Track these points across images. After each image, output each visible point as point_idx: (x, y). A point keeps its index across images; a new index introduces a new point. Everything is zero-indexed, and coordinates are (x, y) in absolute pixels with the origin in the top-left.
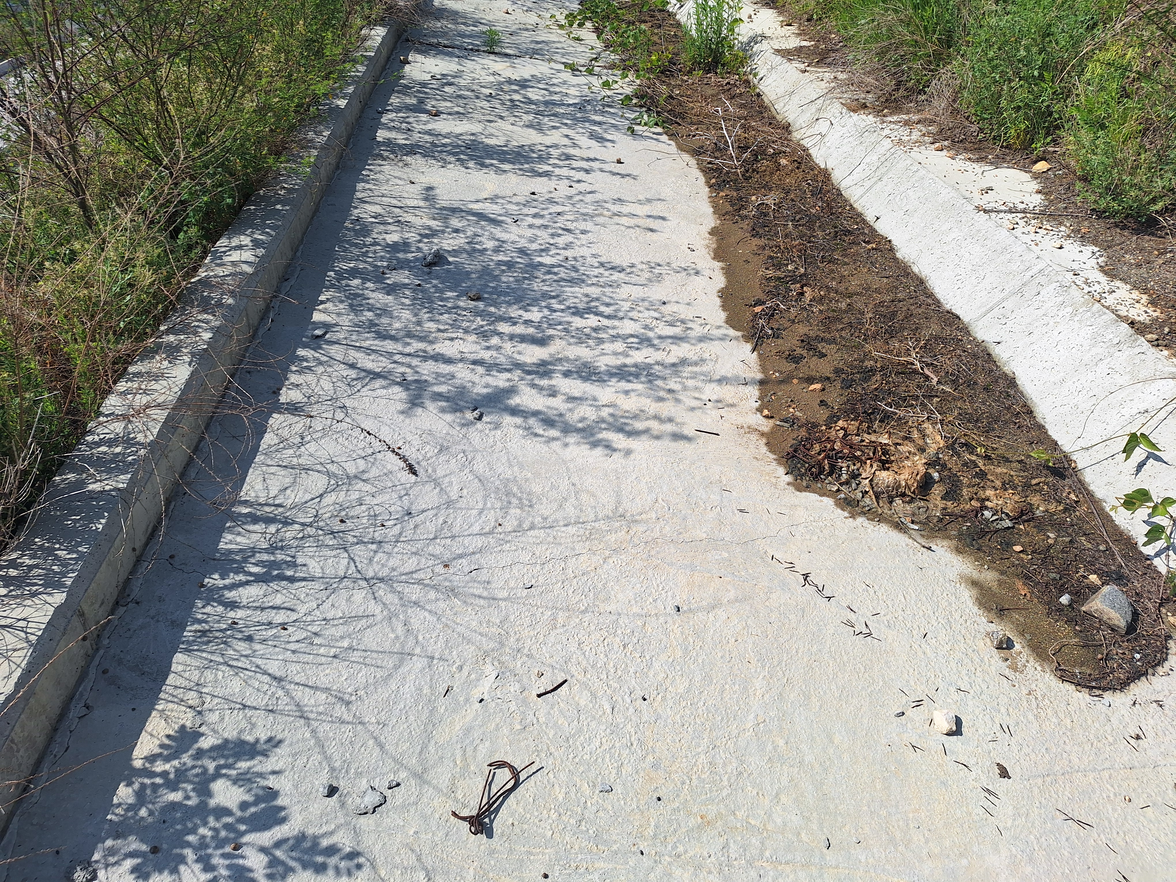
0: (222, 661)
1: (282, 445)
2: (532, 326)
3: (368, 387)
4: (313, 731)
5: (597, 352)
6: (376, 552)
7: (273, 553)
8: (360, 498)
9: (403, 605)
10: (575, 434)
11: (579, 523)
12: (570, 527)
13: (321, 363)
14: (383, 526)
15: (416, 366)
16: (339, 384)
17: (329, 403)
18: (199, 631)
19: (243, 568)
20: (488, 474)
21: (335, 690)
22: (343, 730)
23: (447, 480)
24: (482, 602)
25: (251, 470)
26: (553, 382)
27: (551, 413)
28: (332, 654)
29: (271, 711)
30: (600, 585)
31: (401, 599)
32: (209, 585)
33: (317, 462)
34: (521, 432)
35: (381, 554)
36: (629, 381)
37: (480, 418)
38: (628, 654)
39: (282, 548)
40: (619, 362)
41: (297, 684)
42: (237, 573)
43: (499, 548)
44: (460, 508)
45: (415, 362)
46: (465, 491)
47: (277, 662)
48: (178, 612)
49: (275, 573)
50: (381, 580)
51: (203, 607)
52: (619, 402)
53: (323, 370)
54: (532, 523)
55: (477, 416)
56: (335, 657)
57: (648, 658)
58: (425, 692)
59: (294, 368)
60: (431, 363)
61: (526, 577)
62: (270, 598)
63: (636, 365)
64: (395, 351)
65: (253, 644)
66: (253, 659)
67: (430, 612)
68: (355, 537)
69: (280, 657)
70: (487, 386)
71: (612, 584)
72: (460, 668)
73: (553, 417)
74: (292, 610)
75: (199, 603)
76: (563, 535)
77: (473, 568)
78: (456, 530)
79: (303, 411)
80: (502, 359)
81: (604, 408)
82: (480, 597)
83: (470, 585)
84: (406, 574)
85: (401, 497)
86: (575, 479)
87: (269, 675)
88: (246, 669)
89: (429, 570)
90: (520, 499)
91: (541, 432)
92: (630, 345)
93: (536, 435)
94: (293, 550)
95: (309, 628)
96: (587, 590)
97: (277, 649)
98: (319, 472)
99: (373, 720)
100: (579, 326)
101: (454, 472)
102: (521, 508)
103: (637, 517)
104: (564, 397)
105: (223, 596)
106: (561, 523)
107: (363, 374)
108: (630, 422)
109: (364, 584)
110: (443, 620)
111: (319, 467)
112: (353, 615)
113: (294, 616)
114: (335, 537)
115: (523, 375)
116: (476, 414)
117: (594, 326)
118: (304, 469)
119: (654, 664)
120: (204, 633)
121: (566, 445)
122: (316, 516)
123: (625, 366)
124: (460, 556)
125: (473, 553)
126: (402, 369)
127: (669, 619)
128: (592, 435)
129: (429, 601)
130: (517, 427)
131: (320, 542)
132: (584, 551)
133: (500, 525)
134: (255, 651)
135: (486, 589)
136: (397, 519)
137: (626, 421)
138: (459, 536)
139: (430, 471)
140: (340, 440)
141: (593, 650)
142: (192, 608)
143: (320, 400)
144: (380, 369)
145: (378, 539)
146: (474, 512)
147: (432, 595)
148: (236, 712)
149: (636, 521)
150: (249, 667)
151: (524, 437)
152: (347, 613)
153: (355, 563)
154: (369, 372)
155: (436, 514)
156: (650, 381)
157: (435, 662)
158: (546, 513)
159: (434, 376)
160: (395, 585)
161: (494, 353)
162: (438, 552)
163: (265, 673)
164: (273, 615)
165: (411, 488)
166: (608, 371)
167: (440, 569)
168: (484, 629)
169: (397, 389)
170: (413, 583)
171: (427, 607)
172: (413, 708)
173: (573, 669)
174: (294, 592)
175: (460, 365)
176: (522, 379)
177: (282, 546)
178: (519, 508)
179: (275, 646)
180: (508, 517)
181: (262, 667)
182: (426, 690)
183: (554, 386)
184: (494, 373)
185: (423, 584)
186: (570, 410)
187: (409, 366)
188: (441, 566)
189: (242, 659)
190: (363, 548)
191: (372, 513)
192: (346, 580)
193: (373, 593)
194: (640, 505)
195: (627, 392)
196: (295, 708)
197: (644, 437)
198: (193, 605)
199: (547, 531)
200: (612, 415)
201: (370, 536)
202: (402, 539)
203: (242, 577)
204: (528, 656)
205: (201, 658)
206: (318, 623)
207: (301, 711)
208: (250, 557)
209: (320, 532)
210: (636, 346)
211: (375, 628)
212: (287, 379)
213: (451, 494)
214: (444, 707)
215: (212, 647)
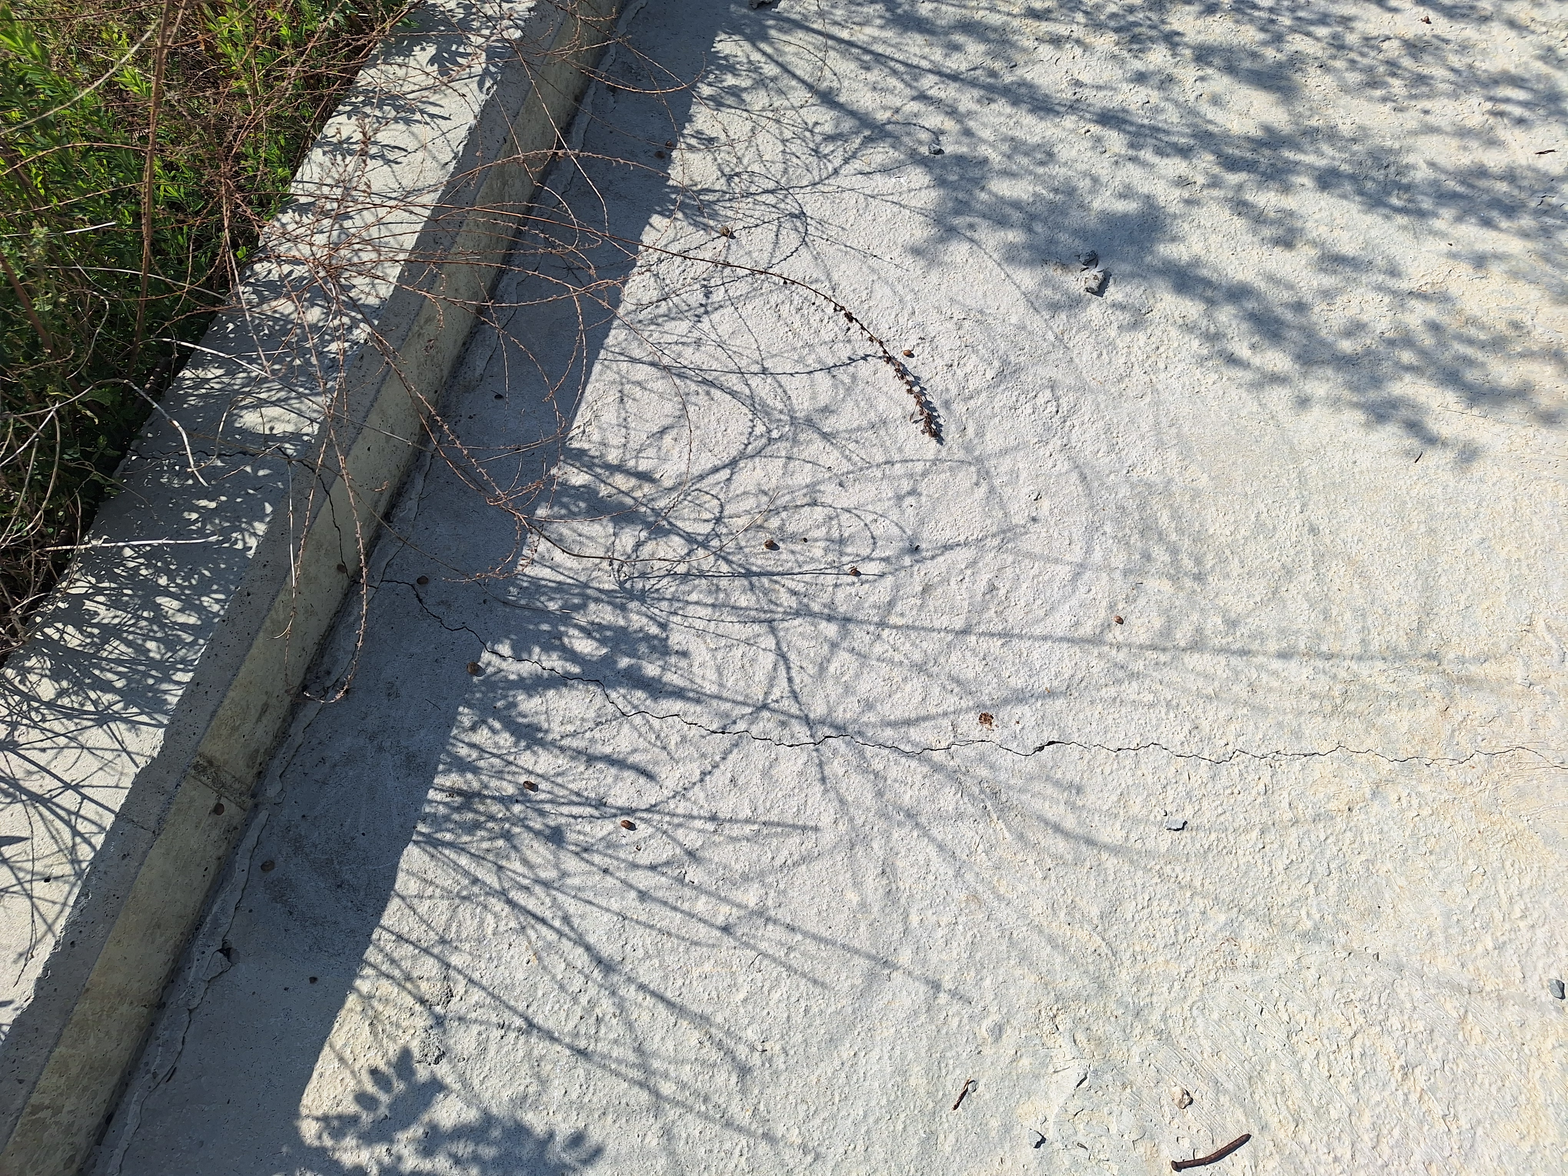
0: (497, 886)
1: (663, 307)
2: (1252, 21)
3: (856, 164)
4: (667, 1133)
5: (1411, 120)
6: (834, 645)
7: (623, 608)
8: (814, 484)
9: (883, 815)
10: (1330, 372)
11: (1320, 655)
12: (1293, 664)
13: (761, 83)
14: (856, 573)
15: (969, 113)
16: (795, 147)
17: (771, 199)
18: (460, 792)
19: (559, 636)
20: (1104, 461)
21: (719, 1027)
22: (727, 1146)
23: (1006, 464)
24: (1061, 845)
25: (597, 368)
26: (1289, 202)
27: (1277, 296)
28: (720, 920)
29: (582, 1053)
30: (1357, 863)
31: (880, 794)
32: (490, 670)
33: (732, 366)
34: (1196, 343)
35: (846, 655)
36: (1487, 223)
37: (1100, 291)
38: (1413, 1098)
39: (642, 597)
40: (1465, 160)
41: (642, 987)
42: (547, 648)
43: (1112, 691)
44: (1029, 555)
45: (967, 100)
46: (1045, 504)
47: (606, 917)
48: (423, 732)
49: (624, 662)
50: (841, 730)
51: (473, 728)
52: (1454, 290)
53: (766, 101)
54: (1199, 630)
55: (1094, 284)
56: (726, 929)
57: (1464, 1123)
58: (913, 1081)
59: (706, 90)
60: (1002, 106)
61: (1170, 793)
62: (606, 732)
63: (1510, 176)
64: (925, 64)
65: (562, 854)
66: (560, 897)
67: (941, 847)
68: (794, 593)
69: (615, 906)
70: (1126, 193)
71: (1389, 865)
72: (998, 1031)
73: (1279, 311)
74: (650, 776)
75: (466, 716)
76: (1275, 684)
77: (1046, 737)
78: (1015, 617)
79: (714, 216)
80: (1171, 116)
81: (1413, 303)
82: (1057, 828)
83: (1037, 786)
84: (893, 724)
85: (900, 498)
86: (1318, 514)
87: (588, 948)
88: (543, 921)
89: (946, 723)
90: (1174, 551)
91: (1242, 350)
92: (1503, 107)
93: (1232, 360)
94: (664, 605)
95: (680, 834)
96: (1321, 870)
97: (610, 881)
98: (733, 394)
99: (794, 1136)
100: (1372, 29)
101: (1026, 444)
102: (1174, 579)
103: (1474, 669)
104: (1313, 253)
105: (514, 705)
106: (1272, 646)
107: (847, 125)
108: (1479, 355)
109: (801, 732)
110: (969, 877)
111: (733, 382)
112: (773, 817)
113: (652, 795)
114: (752, 587)
115: (1216, 170)
116: (1092, 275)
117: (1410, 35)
118: (705, 382)
119: (1480, 1148)
120: (469, 798)
121: (1303, 402)
122: (718, 520)
123: (1482, 172)
124: (1020, 697)
125: (1051, 694)
126: (934, 120)
127: (1533, 1016)
128: (1376, 382)
129: (940, 816)
130: (1188, 328)
131: (722, 596)
132: (1325, 748)
133: (1120, 621)
134: (564, 874)
135: (1073, 807)
136: (886, 560)
137: (1469, 351)
138: (1020, 637)
139: (971, 431)
140: (785, 309)
141: (1323, 1060)
142: (450, 727)
143: (753, 189)
144: (888, 114)
145: (841, 610)
146: (1063, 572)
147: (949, 799)
148: (512, 1035)
149: (1469, 681)
150: (548, 915)
151: (1201, 361)
152: (760, 810)
153: (788, 669)
154: (863, 120)
155: (975, 562)
156: (1546, 232)
157: (943, 998)
158: (1238, 606)
159: (1005, 147)
160: (869, 751)
161: (1155, 96)
162: (971, 675)
163: (580, 941)
164: (610, 780)
165: (924, 474)
166: (1435, 183)
167: (970, 724)
168: (1059, 928)
169: (918, 177)
170: (907, 754)
171: (934, 832)
172: (882, 1124)
173: (1267, 1106)
174: (656, 723)
175: (1069, 121)
176: (1215, 183)
177: (643, 591)
178: (1170, 577)
179: (606, 871)
180: (1142, 602)
181: (576, 922)
182: (917, 1079)
183: (1291, 214)
184: (1147, 155)
185: (929, 761)
186: (1327, 295)
187: (952, 112)
188: (973, 717)
189: (538, 889)
190: (809, 629)
191: (836, 535)
192: (766, 714)
193: (821, 765)
194: (1483, 631)
195: (1480, 261)
196: (632, 1057)
197: (1514, 412)
198: (451, 720)
199: (1235, 661)
200: (1434, 327)
201: (825, 598)
202: (894, 620)
203: (555, 662)
204: (1159, 1033)
205: (457, 867)
206: (698, 824)
207: (644, 1067)
208: (577, 608)
209: (724, 568)
210: (1517, 111)
211: (817, 866)
212: (690, 121)
213: (1013, 507)
214: (952, 1138)
215: (478, 842)
